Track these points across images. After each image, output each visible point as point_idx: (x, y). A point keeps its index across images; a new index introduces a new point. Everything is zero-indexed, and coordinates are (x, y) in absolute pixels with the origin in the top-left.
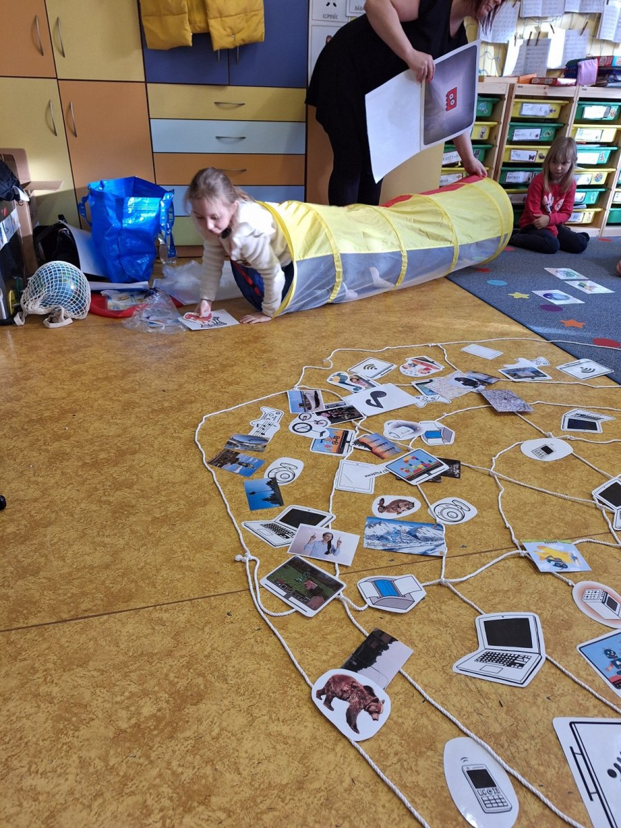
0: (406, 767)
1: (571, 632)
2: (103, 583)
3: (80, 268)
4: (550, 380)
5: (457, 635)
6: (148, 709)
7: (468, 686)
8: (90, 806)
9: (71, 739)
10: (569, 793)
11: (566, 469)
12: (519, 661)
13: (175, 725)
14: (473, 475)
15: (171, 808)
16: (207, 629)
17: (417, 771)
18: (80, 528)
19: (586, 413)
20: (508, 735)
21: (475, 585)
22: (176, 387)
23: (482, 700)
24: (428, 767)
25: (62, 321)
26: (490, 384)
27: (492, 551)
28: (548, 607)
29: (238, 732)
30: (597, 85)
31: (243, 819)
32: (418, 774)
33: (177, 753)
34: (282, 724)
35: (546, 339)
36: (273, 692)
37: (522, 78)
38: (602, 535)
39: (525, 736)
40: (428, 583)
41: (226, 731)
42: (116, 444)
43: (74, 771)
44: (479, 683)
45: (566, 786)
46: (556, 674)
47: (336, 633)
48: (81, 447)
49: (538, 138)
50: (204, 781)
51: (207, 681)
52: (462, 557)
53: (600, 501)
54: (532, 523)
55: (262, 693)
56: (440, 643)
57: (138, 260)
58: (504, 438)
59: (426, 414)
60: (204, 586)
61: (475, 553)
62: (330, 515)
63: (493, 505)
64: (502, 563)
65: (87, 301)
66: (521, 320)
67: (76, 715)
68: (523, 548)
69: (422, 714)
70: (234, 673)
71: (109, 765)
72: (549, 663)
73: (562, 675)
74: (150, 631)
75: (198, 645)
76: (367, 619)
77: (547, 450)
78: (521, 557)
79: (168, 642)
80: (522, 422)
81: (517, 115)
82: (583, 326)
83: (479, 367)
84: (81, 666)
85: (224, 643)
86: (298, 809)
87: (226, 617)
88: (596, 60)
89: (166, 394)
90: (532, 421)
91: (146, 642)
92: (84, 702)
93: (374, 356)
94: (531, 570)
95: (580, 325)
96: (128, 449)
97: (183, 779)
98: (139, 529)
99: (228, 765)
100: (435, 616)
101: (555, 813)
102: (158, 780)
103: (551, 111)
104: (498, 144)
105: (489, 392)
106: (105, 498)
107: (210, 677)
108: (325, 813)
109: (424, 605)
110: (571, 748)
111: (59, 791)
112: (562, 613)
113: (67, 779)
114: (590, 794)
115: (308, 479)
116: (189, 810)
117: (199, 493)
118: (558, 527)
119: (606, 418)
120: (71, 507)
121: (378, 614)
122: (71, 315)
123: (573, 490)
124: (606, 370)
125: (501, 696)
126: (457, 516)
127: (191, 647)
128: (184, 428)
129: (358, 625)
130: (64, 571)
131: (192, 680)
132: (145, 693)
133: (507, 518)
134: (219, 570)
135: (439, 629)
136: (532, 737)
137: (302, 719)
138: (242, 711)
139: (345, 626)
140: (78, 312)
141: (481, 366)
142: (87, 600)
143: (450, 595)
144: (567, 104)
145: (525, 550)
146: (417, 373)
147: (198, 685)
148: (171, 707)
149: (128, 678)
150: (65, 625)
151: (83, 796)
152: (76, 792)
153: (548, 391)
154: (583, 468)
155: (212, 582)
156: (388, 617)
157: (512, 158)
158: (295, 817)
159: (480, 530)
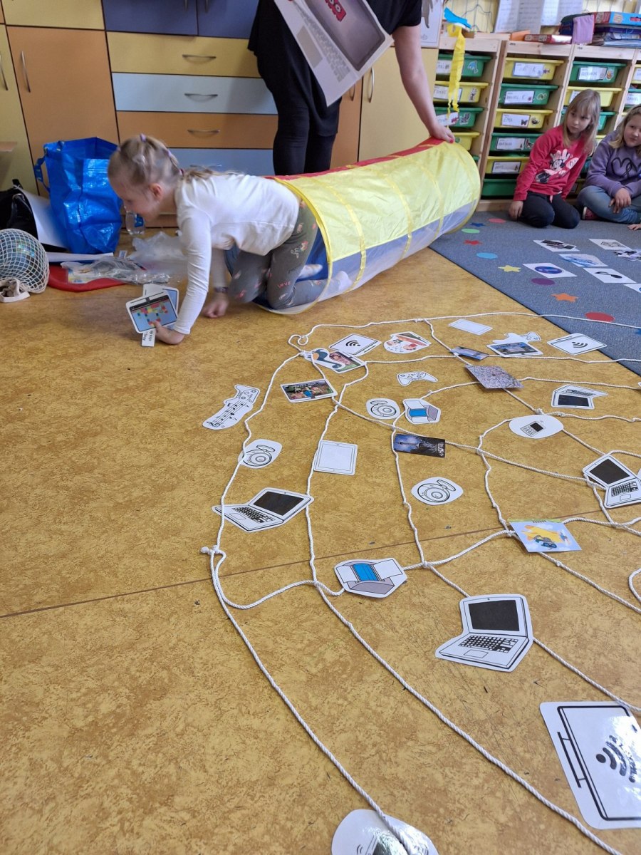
0: (384, 758)
1: (560, 614)
2: (59, 573)
3: (37, 239)
4: (539, 356)
5: (440, 619)
6: (106, 706)
7: (451, 672)
8: (40, 811)
9: (20, 740)
10: (556, 780)
11: (556, 445)
12: (505, 645)
13: (136, 722)
14: (460, 454)
15: (131, 809)
16: (173, 619)
17: (396, 763)
18: (35, 515)
19: (578, 389)
20: (493, 722)
21: (459, 566)
22: (142, 365)
23: (466, 687)
24: (408, 757)
25: (18, 295)
26: (477, 360)
27: (477, 531)
28: (536, 589)
29: (205, 727)
30: (593, 44)
31: (209, 819)
32: (398, 766)
33: (138, 751)
34: (252, 717)
35: (537, 314)
36: (244, 684)
37: (515, 35)
38: (593, 514)
39: (511, 722)
40: (410, 567)
41: (192, 726)
42: (75, 426)
43: (24, 774)
44: (462, 669)
45: (552, 773)
46: (543, 657)
47: (312, 620)
48: (36, 429)
49: (531, 101)
50: (166, 780)
51: (172, 674)
52: (447, 538)
53: (591, 479)
54: (520, 502)
55: (231, 685)
56: (422, 627)
57: (102, 228)
58: (493, 415)
59: (410, 391)
60: (171, 574)
61: (460, 534)
62: (308, 498)
63: (480, 485)
64: (488, 545)
65: (45, 273)
66: (513, 294)
67: (26, 714)
68: (510, 528)
69: (402, 703)
70: (202, 665)
71: (62, 767)
72: (537, 646)
73: (550, 658)
74: (110, 623)
75: (163, 637)
76: (345, 604)
77: (537, 427)
78: (508, 538)
79: (130, 634)
80: (512, 399)
81: (509, 76)
82: (576, 299)
83: (466, 343)
84: (33, 662)
85: (191, 634)
86: (268, 807)
87: (194, 606)
88: (593, 16)
89: (131, 372)
90: (521, 398)
91: (106, 634)
92: (36, 700)
93: (357, 332)
94: (518, 550)
95: (573, 299)
96: (88, 431)
97: (144, 778)
98: (99, 515)
99: (193, 763)
100: (418, 600)
101: (541, 801)
102: (116, 781)
103: (545, 71)
104: (489, 107)
105: (477, 369)
106: (63, 483)
107: (175, 670)
108: (298, 810)
109: (406, 589)
110: (559, 733)
111: (7, 796)
112: (550, 594)
113: (15, 783)
114: (577, 780)
115: (285, 460)
116: (149, 811)
117: (167, 477)
118: (548, 506)
119: (598, 394)
120: (25, 492)
121: (358, 600)
122: (27, 288)
123: (563, 468)
124: (599, 345)
125: (486, 682)
126: (442, 496)
127: (155, 638)
128: (151, 409)
129: (335, 610)
130: (15, 561)
131: (155, 673)
132: (104, 689)
133: (494, 497)
134: (187, 556)
135: (421, 613)
136: (519, 724)
137: (274, 712)
138: (210, 705)
139: (322, 613)
140: (35, 286)
141: (469, 342)
142: (41, 591)
143: (434, 577)
144: (561, 64)
145: (513, 530)
146: (403, 349)
147: (162, 679)
148: (132, 703)
149: (85, 673)
150: (17, 619)
151: (33, 800)
152: (25, 796)
153: (538, 367)
154: (574, 445)
155: (179, 570)
156: (367, 602)
157: (504, 123)
158: (265, 815)
159: (465, 510)
